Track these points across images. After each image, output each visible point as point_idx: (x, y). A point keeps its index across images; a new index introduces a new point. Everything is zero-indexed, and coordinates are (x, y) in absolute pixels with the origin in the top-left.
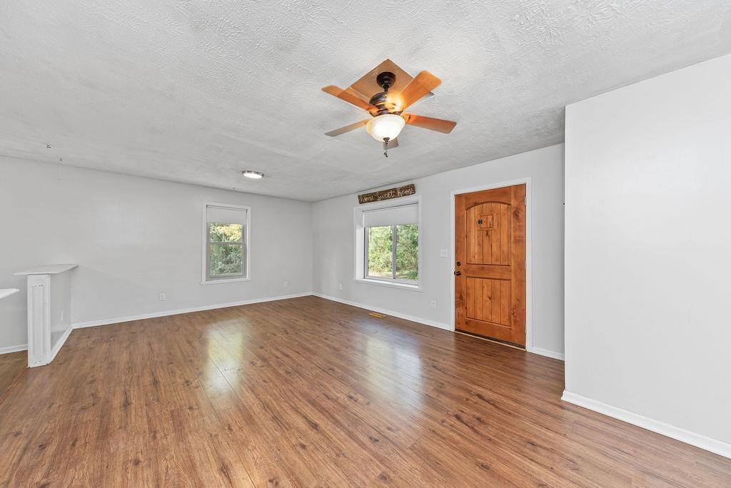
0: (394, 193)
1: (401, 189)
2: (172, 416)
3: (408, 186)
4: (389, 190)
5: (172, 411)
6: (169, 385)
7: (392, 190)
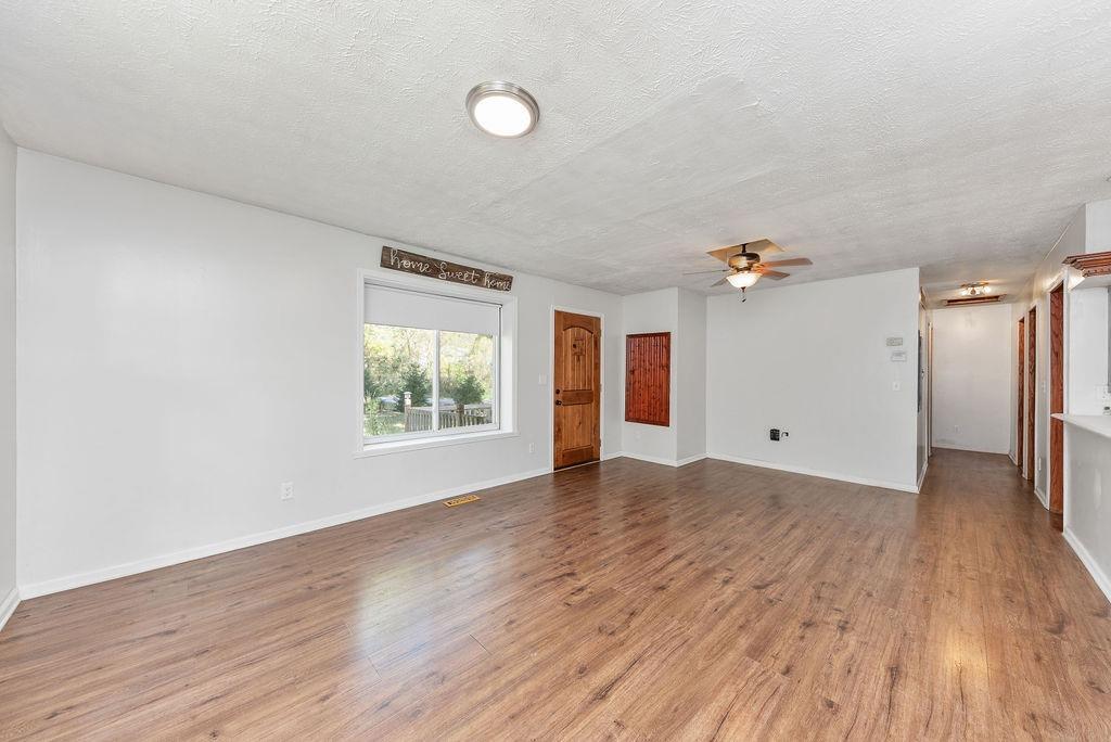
0: (478, 278)
1: (493, 277)
2: (896, 603)
3: (505, 276)
4: (471, 270)
5: (894, 607)
6: (874, 647)
7: (477, 271)
